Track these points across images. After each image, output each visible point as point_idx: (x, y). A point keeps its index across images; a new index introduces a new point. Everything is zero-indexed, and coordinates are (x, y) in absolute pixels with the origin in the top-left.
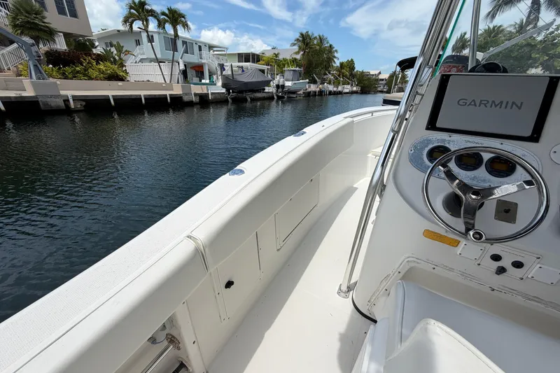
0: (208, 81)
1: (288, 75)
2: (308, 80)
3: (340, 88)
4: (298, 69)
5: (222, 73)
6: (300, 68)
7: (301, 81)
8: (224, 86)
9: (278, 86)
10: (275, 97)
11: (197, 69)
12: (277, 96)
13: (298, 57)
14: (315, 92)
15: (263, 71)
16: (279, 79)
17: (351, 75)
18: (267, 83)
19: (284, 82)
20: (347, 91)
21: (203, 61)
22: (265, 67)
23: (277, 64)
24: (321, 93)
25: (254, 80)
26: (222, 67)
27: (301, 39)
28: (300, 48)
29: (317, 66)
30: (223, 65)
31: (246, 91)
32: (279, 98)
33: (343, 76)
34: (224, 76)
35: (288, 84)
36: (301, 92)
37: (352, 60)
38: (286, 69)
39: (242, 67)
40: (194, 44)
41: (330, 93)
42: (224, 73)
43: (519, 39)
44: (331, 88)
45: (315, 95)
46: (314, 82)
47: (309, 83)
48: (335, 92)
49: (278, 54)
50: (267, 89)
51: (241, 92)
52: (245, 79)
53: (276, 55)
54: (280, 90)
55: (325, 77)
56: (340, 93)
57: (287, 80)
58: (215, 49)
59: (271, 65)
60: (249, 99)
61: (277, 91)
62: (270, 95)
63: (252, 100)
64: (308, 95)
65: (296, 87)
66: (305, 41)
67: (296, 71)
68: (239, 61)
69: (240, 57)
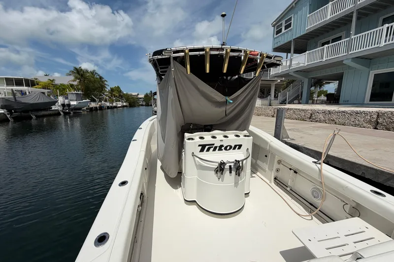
1: (70, 97)
3: (114, 104)
7: (84, 101)
9: (63, 105)
10: (62, 113)
12: (64, 112)
14: (96, 108)
17: (120, 95)
18: (54, 103)
19: (69, 102)
20: (120, 106)
24: (101, 108)
27: (75, 72)
28: (76, 78)
29: (94, 90)
31: (32, 110)
32: (65, 114)
33: (114, 96)
35: (74, 103)
36: (85, 108)
37: (118, 87)
38: (68, 92)
39: (21, 91)
41: (108, 108)
44: (108, 104)
46: (94, 101)
48: (111, 107)
49: (53, 80)
50: (54, 108)
51: (27, 111)
52: (30, 100)
54: (66, 108)
56: (116, 107)
57: (72, 101)
59: (49, 89)
60: (34, 117)
61: (63, 109)
62: (56, 112)
63: (37, 117)
64: (91, 109)
65: (80, 105)
66: (79, 73)
67: (78, 94)
68: (7, 84)
69: (9, 81)
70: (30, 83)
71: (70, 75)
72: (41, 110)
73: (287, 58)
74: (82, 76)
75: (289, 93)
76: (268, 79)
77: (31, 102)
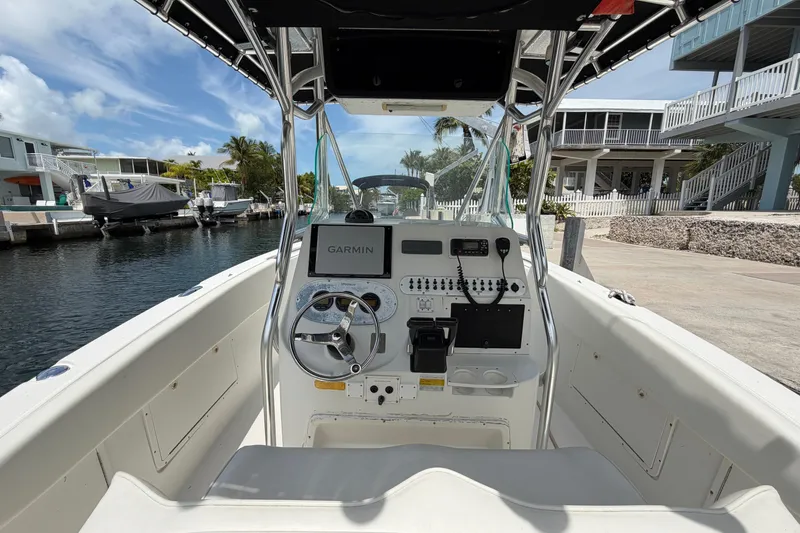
0: (52, 203)
1: (214, 191)
2: (251, 199)
3: (300, 208)
4: (233, 184)
6: (238, 182)
7: (239, 200)
8: (87, 211)
9: (201, 209)
10: (199, 224)
11: (23, 182)
12: (203, 222)
13: (234, 167)
14: (266, 214)
15: (173, 187)
16: (202, 198)
18: (183, 204)
19: (212, 202)
21: (38, 169)
22: (177, 181)
23: (197, 176)
24: (275, 215)
25: (152, 201)
26: (83, 181)
27: (233, 145)
28: (234, 157)
29: (264, 180)
30: (85, 178)
31: (139, 218)
32: (206, 225)
33: (303, 192)
34: (88, 195)
35: (219, 204)
36: (244, 215)
37: (311, 174)
38: (213, 183)
39: (128, 181)
40: (14, 142)
43: (463, 159)
45: (267, 218)
46: (264, 201)
47: (254, 201)
49: (199, 162)
50: (181, 213)
51: (130, 219)
53: (196, 164)
54: (206, 213)
55: (279, 193)
56: (302, 214)
57: (217, 199)
58: (66, 151)
59: (187, 178)
60: (147, 230)
61: (201, 215)
62: (189, 221)
63: (154, 230)
64: (255, 218)
65: (231, 207)
66: (240, 148)
67: (229, 186)
68: (123, 171)
69: (126, 165)
70: (158, 168)
71: (224, 151)
72: (159, 217)
73: (715, 84)
74: (244, 153)
75: (714, 180)
76: (647, 148)
77: (136, 201)
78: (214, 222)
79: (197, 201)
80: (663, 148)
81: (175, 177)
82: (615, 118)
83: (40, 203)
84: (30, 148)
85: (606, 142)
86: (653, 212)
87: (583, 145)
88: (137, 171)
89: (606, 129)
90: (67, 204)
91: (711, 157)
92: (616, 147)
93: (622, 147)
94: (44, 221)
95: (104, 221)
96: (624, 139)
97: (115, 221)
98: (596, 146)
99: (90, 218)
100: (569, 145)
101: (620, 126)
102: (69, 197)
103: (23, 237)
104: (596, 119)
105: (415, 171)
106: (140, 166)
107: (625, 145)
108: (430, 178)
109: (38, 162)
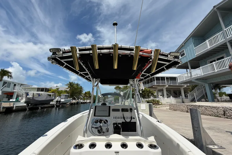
0: (14, 100)
1: (62, 97)
2: (71, 99)
3: (85, 101)
5: (26, 97)
6: (68, 94)
7: (68, 99)
8: (25, 102)
9: (57, 101)
10: (55, 106)
11: (8, 94)
12: (56, 106)
13: (68, 90)
14: (75, 103)
15: (50, 95)
16: (58, 99)
17: (89, 96)
18: (52, 100)
19: (60, 100)
20: (89, 102)
21: (15, 91)
22: (52, 94)
23: (58, 92)
24: (77, 103)
25: (45, 99)
27: (69, 84)
28: (69, 87)
29: (76, 93)
30: (28, 93)
31: (39, 104)
32: (57, 106)
33: (86, 97)
34: (27, 98)
35: (62, 100)
36: (69, 103)
37: (89, 91)
38: (62, 94)
39: (39, 94)
41: (82, 103)
42: (28, 97)
44: (82, 101)
45: (75, 104)
46: (75, 99)
48: (83, 102)
49: (59, 88)
50: (51, 103)
51: (36, 105)
52: (40, 99)
53: (58, 89)
54: (58, 103)
55: (79, 97)
56: (86, 103)
57: (62, 99)
58: (24, 86)
59: (55, 93)
60: (40, 108)
61: (57, 103)
62: (53, 105)
63: (42, 108)
64: (72, 104)
65: (66, 101)
66: (71, 85)
67: (66, 95)
68: (37, 91)
69: (38, 89)
70: (47, 90)
71: (66, 85)
72: (44, 104)
76: (178, 85)
77: (40, 100)
78: (60, 105)
79: (56, 99)
80: (181, 85)
81: (51, 93)
82: (167, 78)
83: (11, 100)
84: (15, 85)
85: (167, 84)
86: (183, 102)
87: (161, 85)
88: (41, 91)
89: (166, 81)
90: (18, 100)
91: (193, 88)
92: (170, 85)
93: (171, 85)
94: (12, 106)
95: (29, 105)
96: (171, 83)
97: (32, 105)
98: (165, 85)
99: (25, 105)
100: (157, 85)
101: (169, 80)
102: (20, 98)
103: (4, 110)
104: (163, 78)
105: (118, 91)
106: (42, 90)
107: (172, 85)
108: (122, 93)
109: (15, 89)
